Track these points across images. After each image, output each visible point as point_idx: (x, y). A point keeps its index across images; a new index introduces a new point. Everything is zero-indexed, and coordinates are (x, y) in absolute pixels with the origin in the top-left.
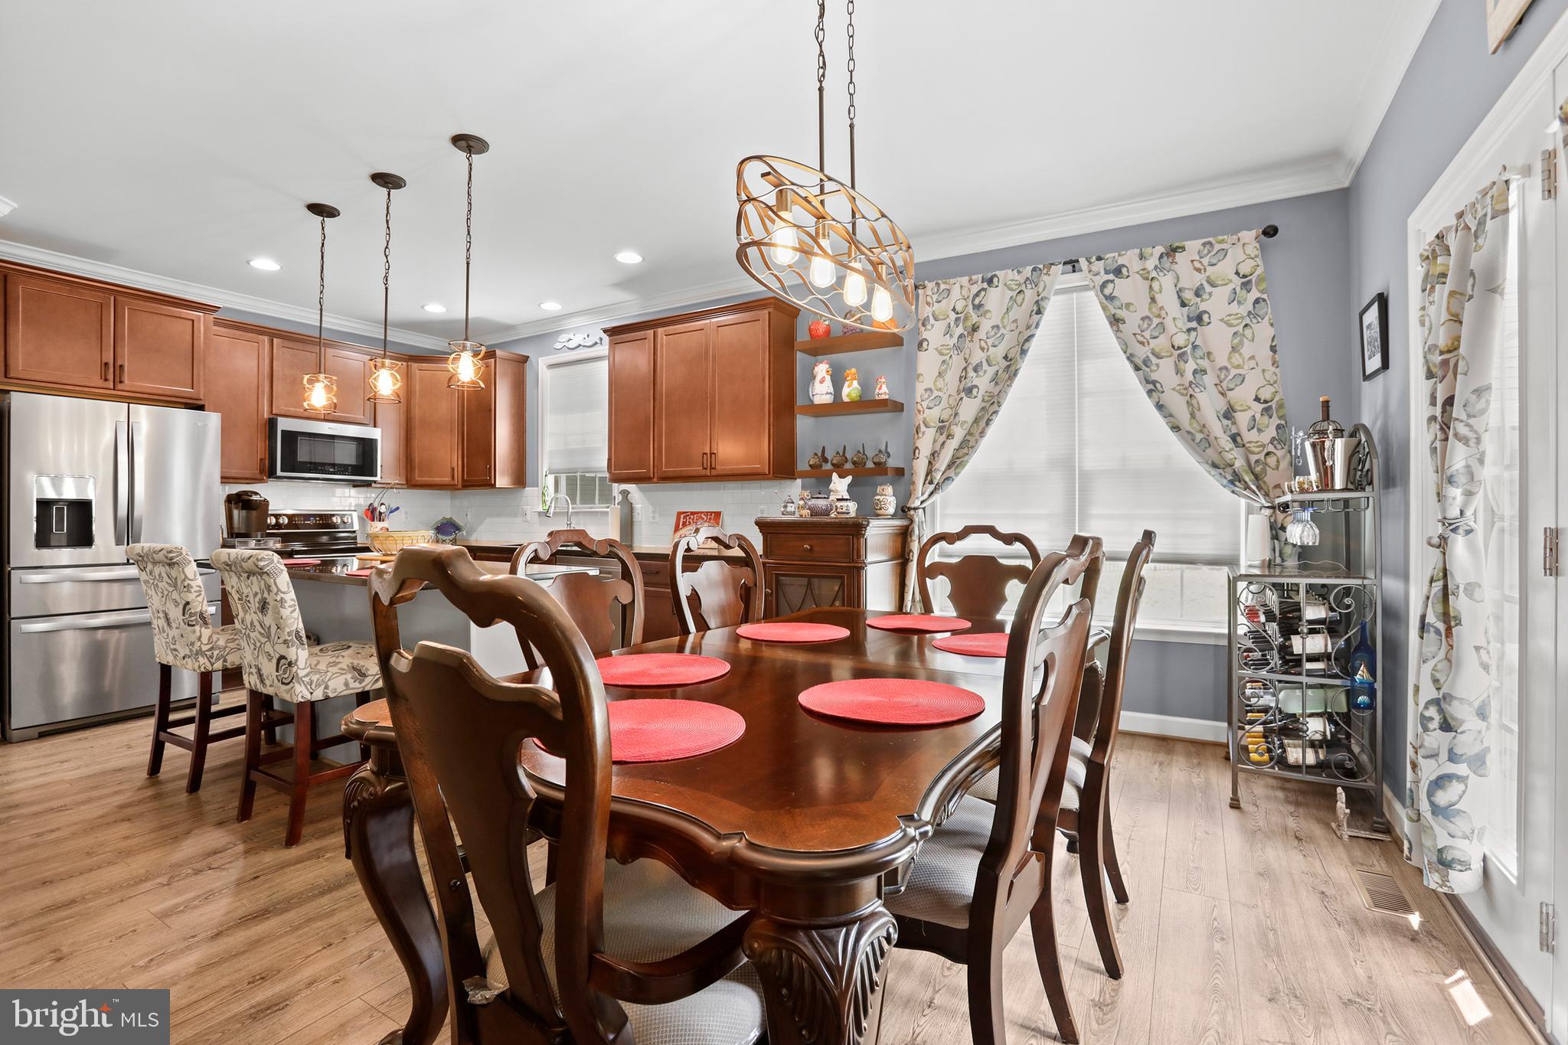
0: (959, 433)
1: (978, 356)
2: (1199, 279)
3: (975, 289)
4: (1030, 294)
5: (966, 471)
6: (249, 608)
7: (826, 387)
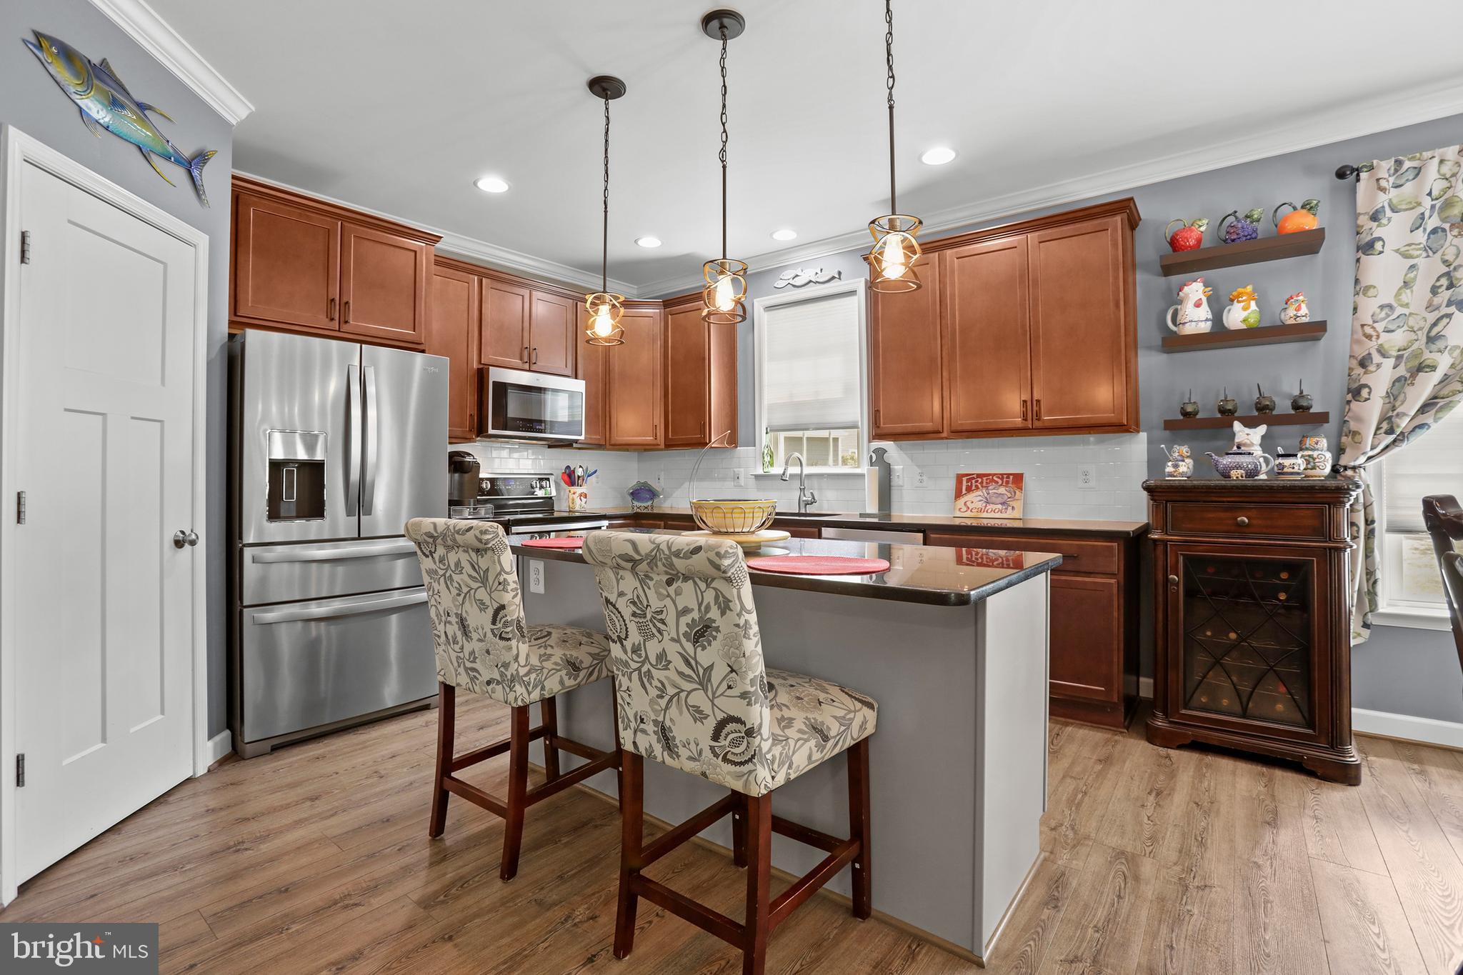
5: (1450, 415)
6: (659, 631)
7: (1204, 312)
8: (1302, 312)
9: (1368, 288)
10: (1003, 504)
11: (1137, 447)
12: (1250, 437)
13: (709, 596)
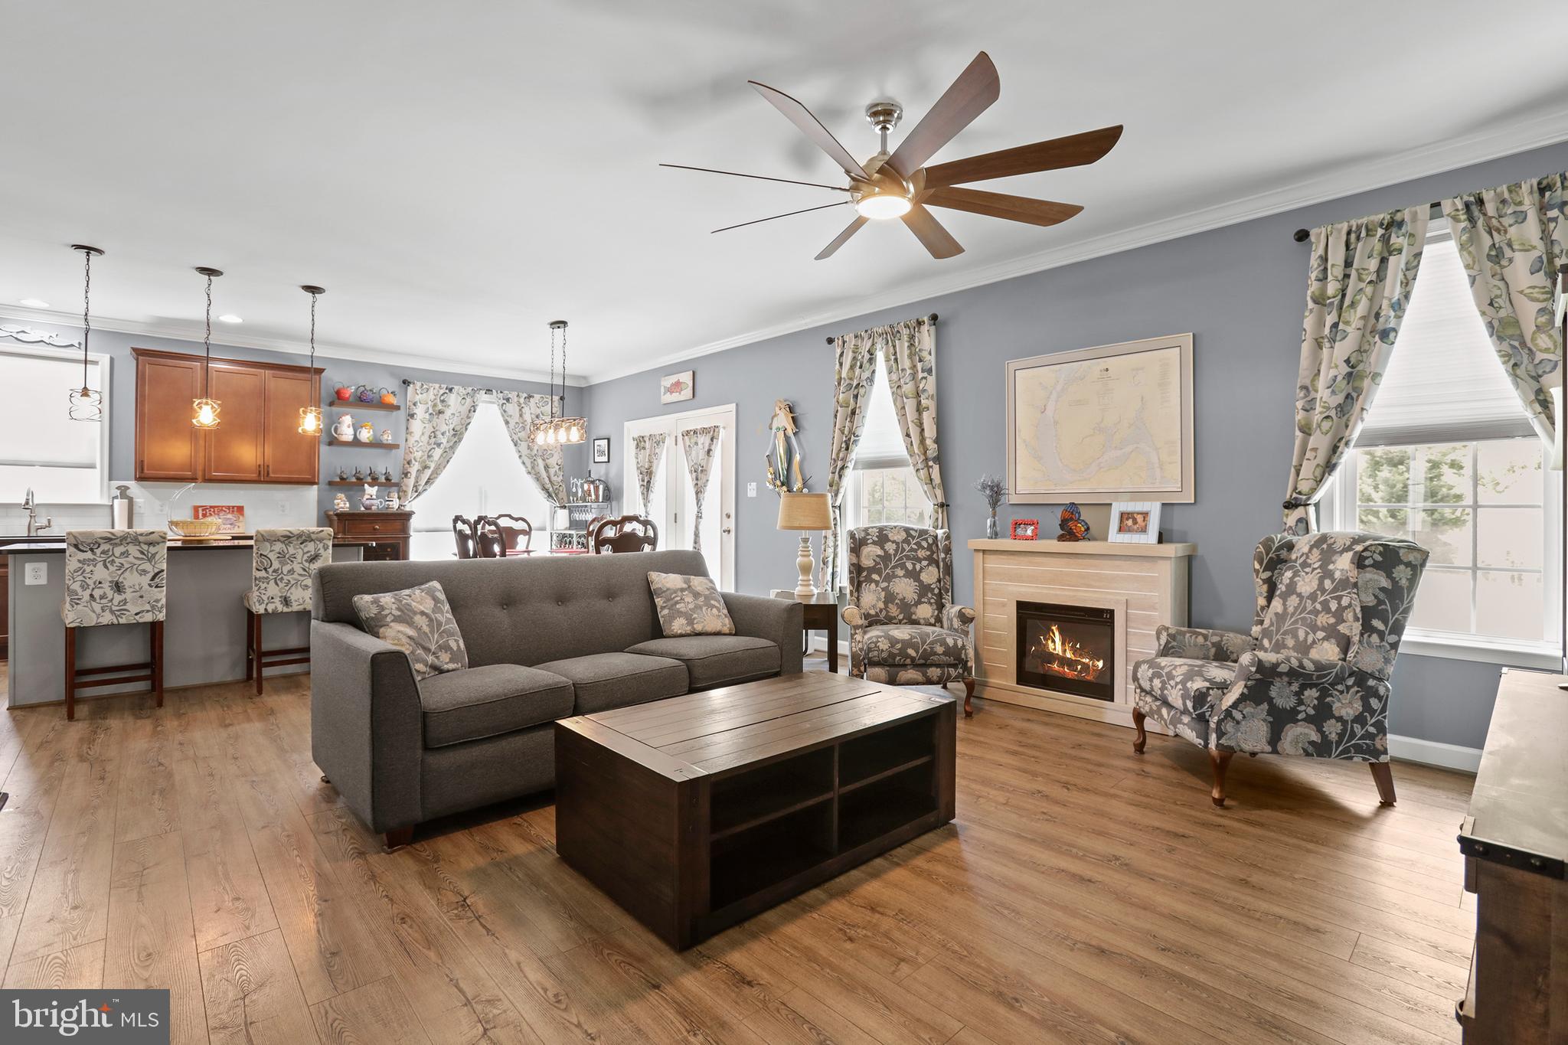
0: (433, 466)
1: (444, 428)
2: (538, 411)
3: (442, 392)
4: (469, 400)
5: (433, 487)
6: (292, 561)
7: (351, 431)
8: (388, 438)
9: (412, 432)
10: (231, 524)
11: (312, 492)
12: (371, 491)
13: (321, 546)
